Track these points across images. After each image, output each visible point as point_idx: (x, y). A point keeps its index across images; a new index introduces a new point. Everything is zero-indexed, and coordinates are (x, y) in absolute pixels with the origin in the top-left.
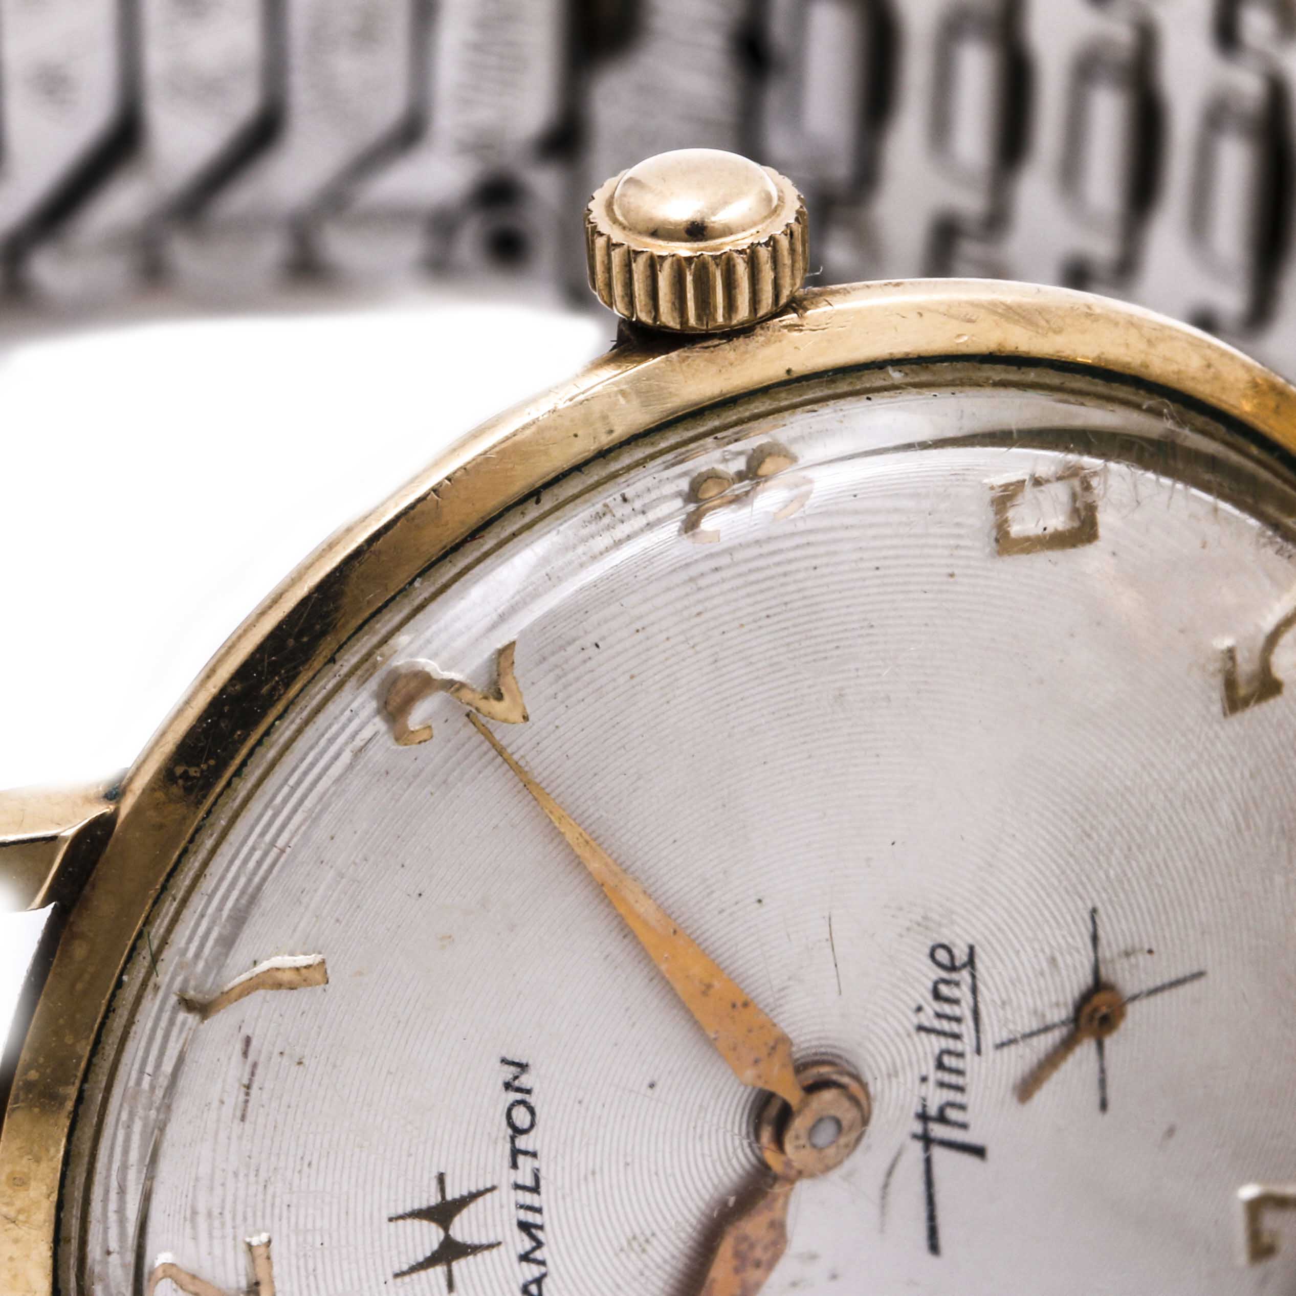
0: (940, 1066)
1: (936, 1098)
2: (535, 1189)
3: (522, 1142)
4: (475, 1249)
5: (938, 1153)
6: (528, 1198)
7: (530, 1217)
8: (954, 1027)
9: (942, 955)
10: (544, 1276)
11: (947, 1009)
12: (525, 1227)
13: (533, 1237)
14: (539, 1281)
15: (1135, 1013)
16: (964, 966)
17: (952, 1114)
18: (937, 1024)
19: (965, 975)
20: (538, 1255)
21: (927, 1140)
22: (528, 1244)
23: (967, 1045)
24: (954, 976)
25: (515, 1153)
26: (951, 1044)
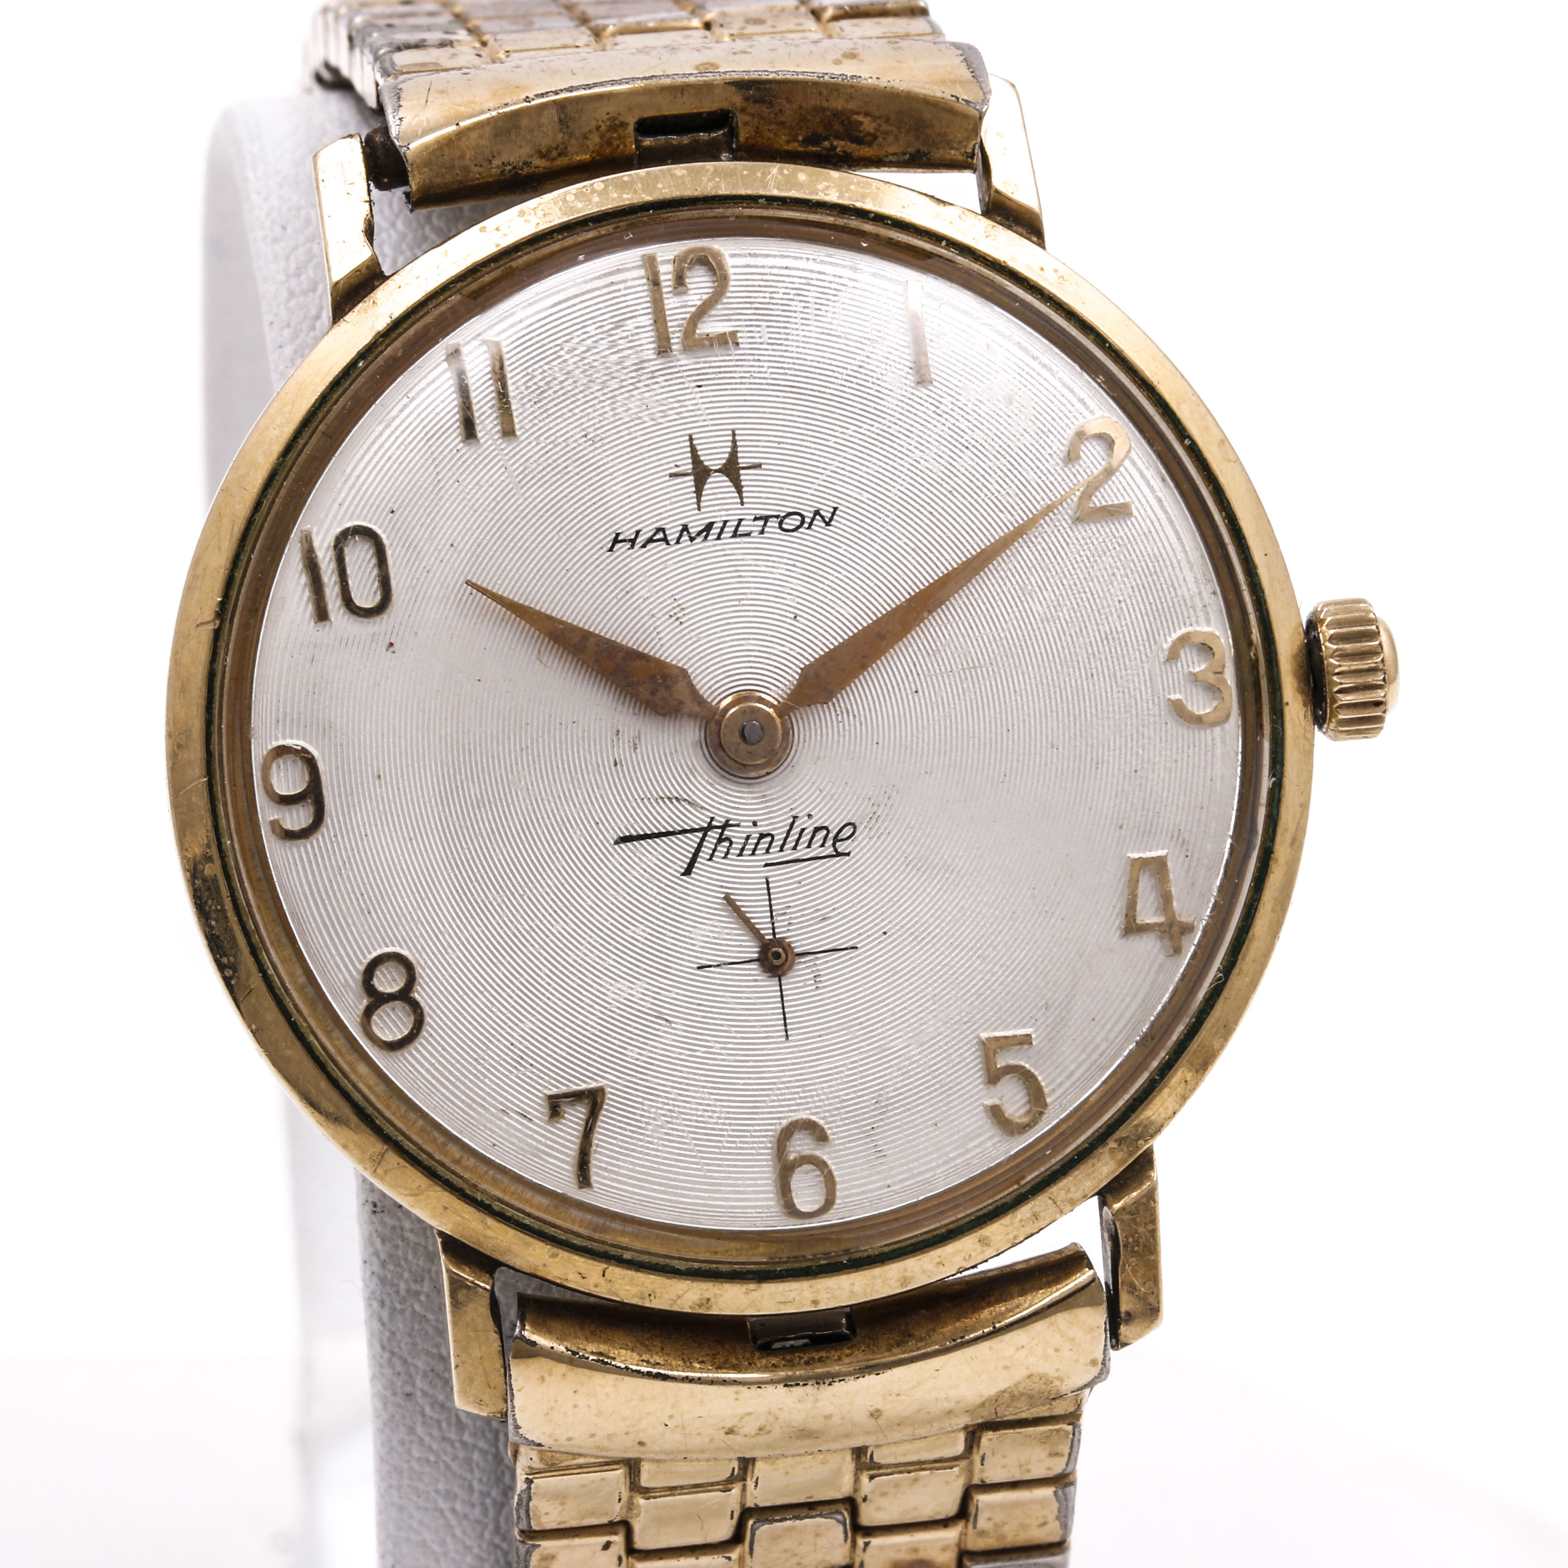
0: (762, 836)
1: (736, 835)
2: (735, 535)
3: (773, 523)
4: (699, 492)
5: (697, 837)
6: (729, 529)
7: (715, 531)
8: (790, 845)
9: (848, 831)
10: (668, 543)
11: (806, 838)
12: (709, 527)
13: (699, 534)
14: (665, 540)
15: (772, 985)
16: (836, 850)
17: (722, 848)
18: (796, 831)
19: (830, 851)
20: (685, 538)
21: (705, 830)
22: (693, 531)
23: (775, 855)
24: (829, 843)
25: (766, 519)
26: (777, 843)
